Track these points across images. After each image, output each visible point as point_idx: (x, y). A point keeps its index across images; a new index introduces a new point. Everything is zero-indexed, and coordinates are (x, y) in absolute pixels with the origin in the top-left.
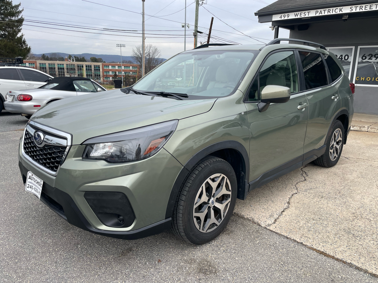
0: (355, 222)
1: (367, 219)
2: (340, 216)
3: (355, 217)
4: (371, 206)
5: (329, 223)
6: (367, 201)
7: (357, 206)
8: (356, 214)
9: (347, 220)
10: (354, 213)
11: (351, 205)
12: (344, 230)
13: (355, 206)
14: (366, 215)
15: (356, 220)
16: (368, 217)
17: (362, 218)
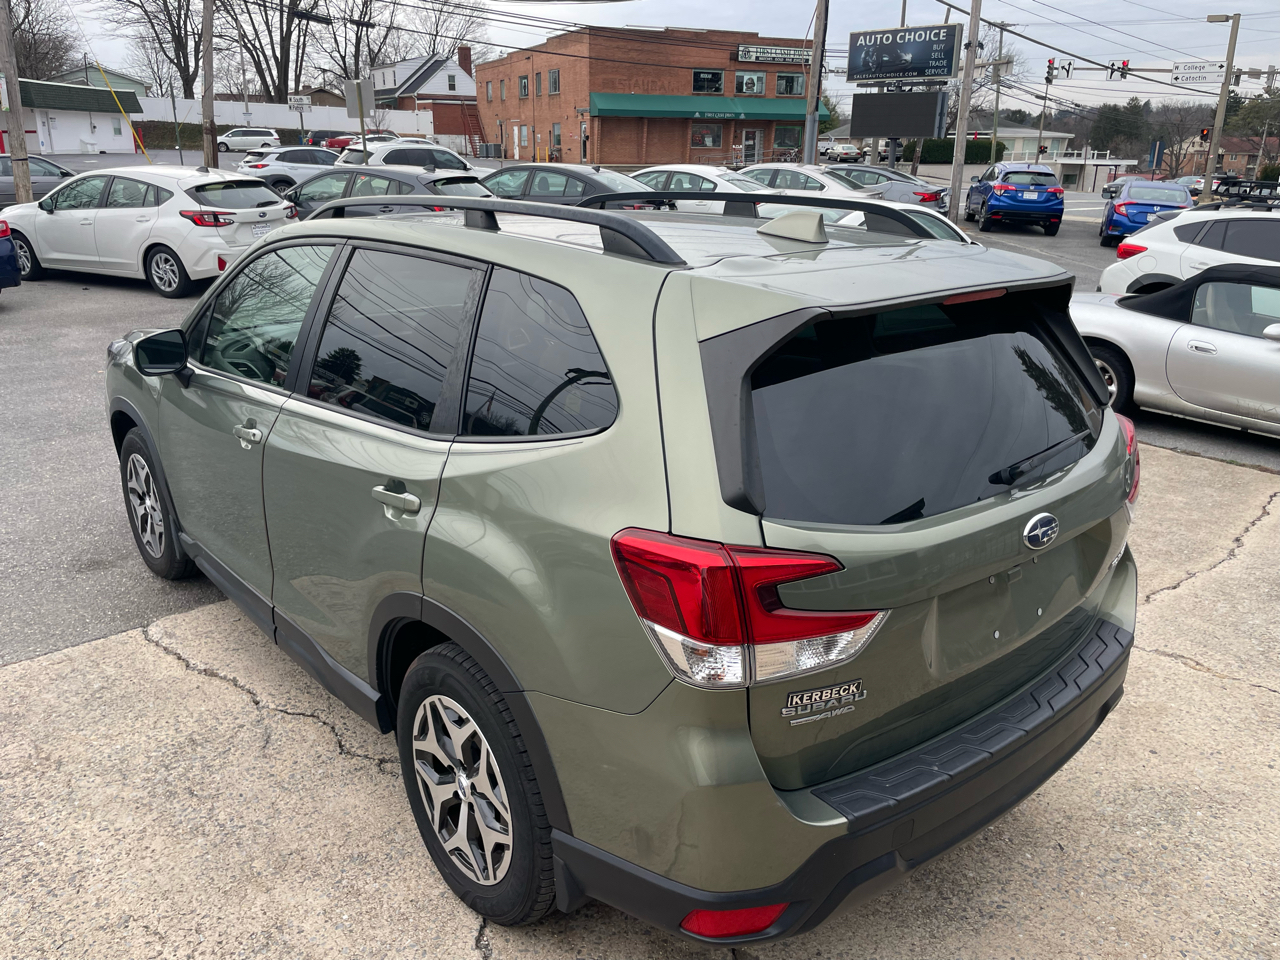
0: (25, 746)
1: (15, 774)
2: (74, 733)
3: (43, 755)
4: (53, 820)
5: (67, 705)
6: (87, 828)
7: (85, 790)
8: (53, 767)
9: (47, 736)
10: (59, 763)
11: (98, 780)
12: (23, 715)
13: (89, 785)
14: (28, 782)
15: (32, 752)
16: (16, 779)
17: (28, 768)
